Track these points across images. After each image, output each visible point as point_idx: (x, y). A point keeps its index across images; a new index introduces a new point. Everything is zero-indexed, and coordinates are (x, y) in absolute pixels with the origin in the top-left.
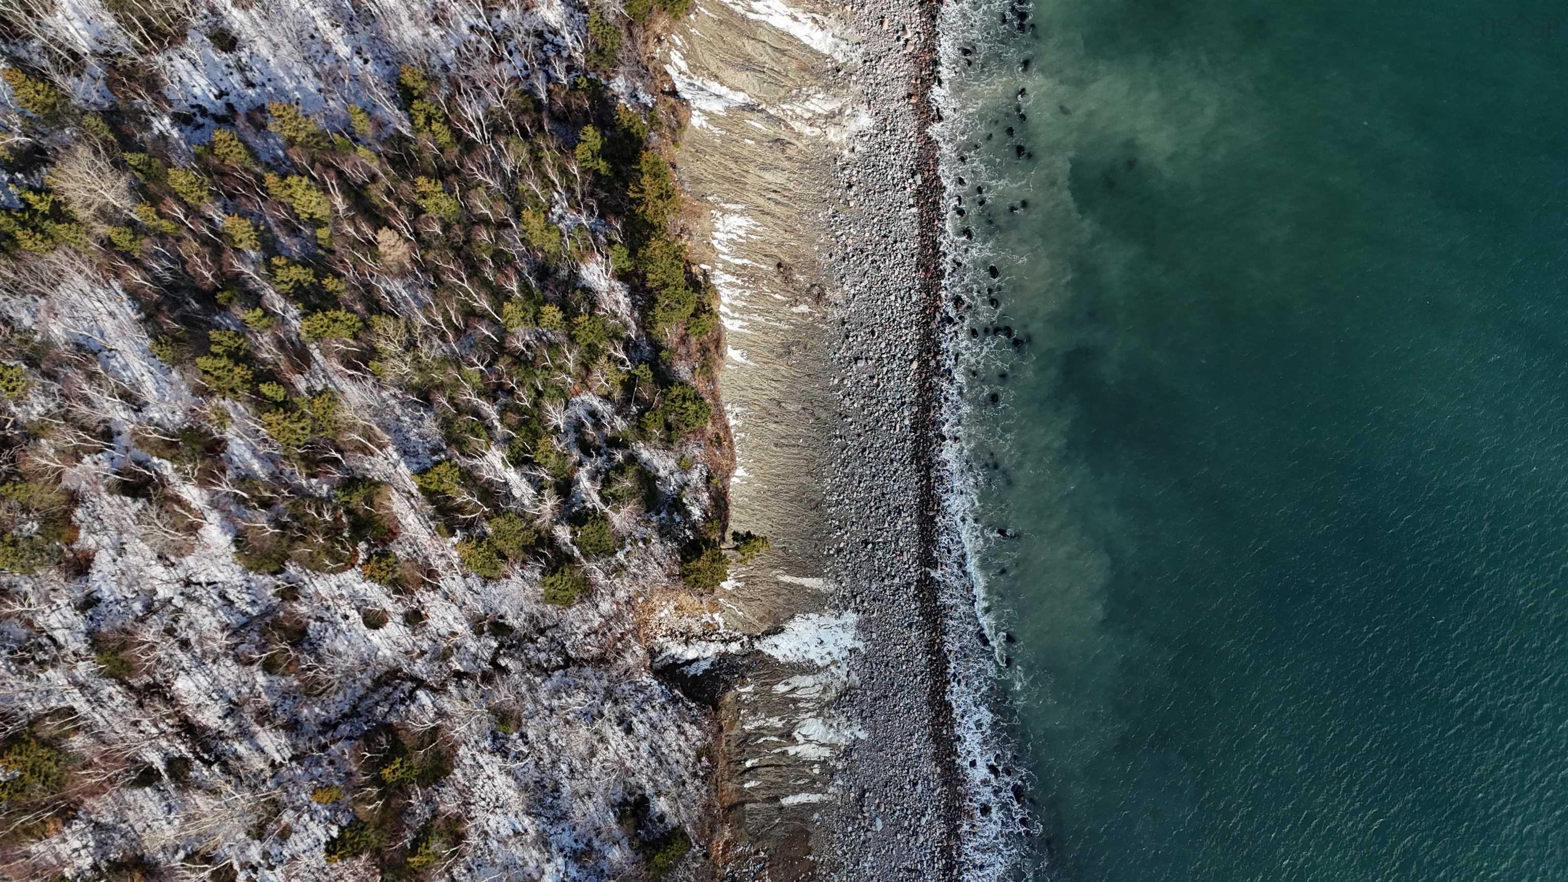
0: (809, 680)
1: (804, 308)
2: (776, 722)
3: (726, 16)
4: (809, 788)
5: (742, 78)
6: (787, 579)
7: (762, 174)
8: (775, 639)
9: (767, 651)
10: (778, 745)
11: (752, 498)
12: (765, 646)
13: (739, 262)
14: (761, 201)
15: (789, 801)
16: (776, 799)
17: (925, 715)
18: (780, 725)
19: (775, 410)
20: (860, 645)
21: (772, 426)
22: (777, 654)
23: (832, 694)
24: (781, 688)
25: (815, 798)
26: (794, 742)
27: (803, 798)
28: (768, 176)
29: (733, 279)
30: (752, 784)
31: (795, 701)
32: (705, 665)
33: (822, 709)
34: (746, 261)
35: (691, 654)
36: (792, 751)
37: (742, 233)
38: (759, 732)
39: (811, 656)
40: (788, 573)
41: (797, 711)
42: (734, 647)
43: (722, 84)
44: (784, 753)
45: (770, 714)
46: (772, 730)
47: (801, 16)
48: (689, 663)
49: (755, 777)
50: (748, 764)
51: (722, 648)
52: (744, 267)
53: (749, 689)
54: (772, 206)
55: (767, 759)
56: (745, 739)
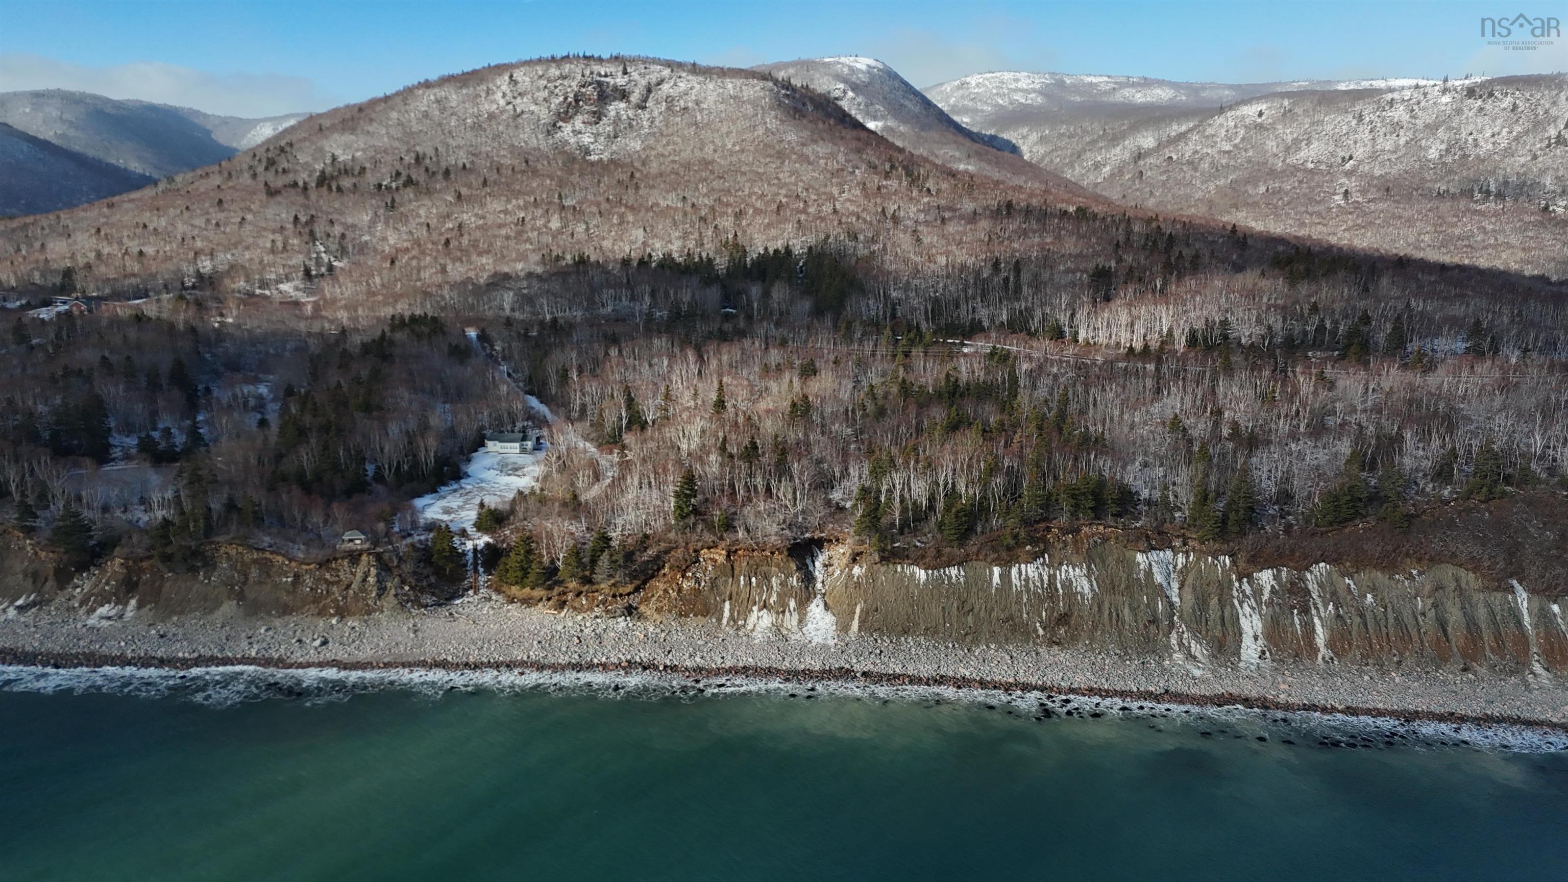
0: (795, 622)
1: (1041, 632)
2: (774, 598)
3: (1226, 585)
4: (732, 617)
5: (1189, 597)
6: (858, 610)
7: (1126, 606)
8: (822, 606)
9: (815, 601)
10: (760, 599)
11: (907, 587)
12: (818, 600)
13: (1059, 586)
14: (1107, 605)
15: (727, 605)
16: (730, 599)
17: (765, 664)
18: (772, 601)
19: (966, 609)
20: (814, 644)
21: (955, 605)
22: (813, 606)
23: (785, 632)
24: (792, 604)
25: (725, 621)
26: (760, 610)
27: (727, 614)
28: (1126, 611)
29: (1046, 582)
30: (742, 582)
31: (783, 612)
32: (811, 568)
33: (777, 628)
34: (1061, 591)
35: (817, 564)
36: (755, 608)
37: (1079, 589)
38: (770, 588)
39: (809, 625)
40: (862, 611)
41: (778, 613)
42: (819, 586)
43: (1180, 589)
44: (755, 604)
45: (779, 595)
46: (770, 596)
47: (1260, 642)
48: (813, 562)
49: (745, 585)
50: (754, 580)
51: (820, 580)
52: (1057, 590)
53: (795, 583)
54: (1106, 613)
55: (753, 593)
56: (767, 577)
